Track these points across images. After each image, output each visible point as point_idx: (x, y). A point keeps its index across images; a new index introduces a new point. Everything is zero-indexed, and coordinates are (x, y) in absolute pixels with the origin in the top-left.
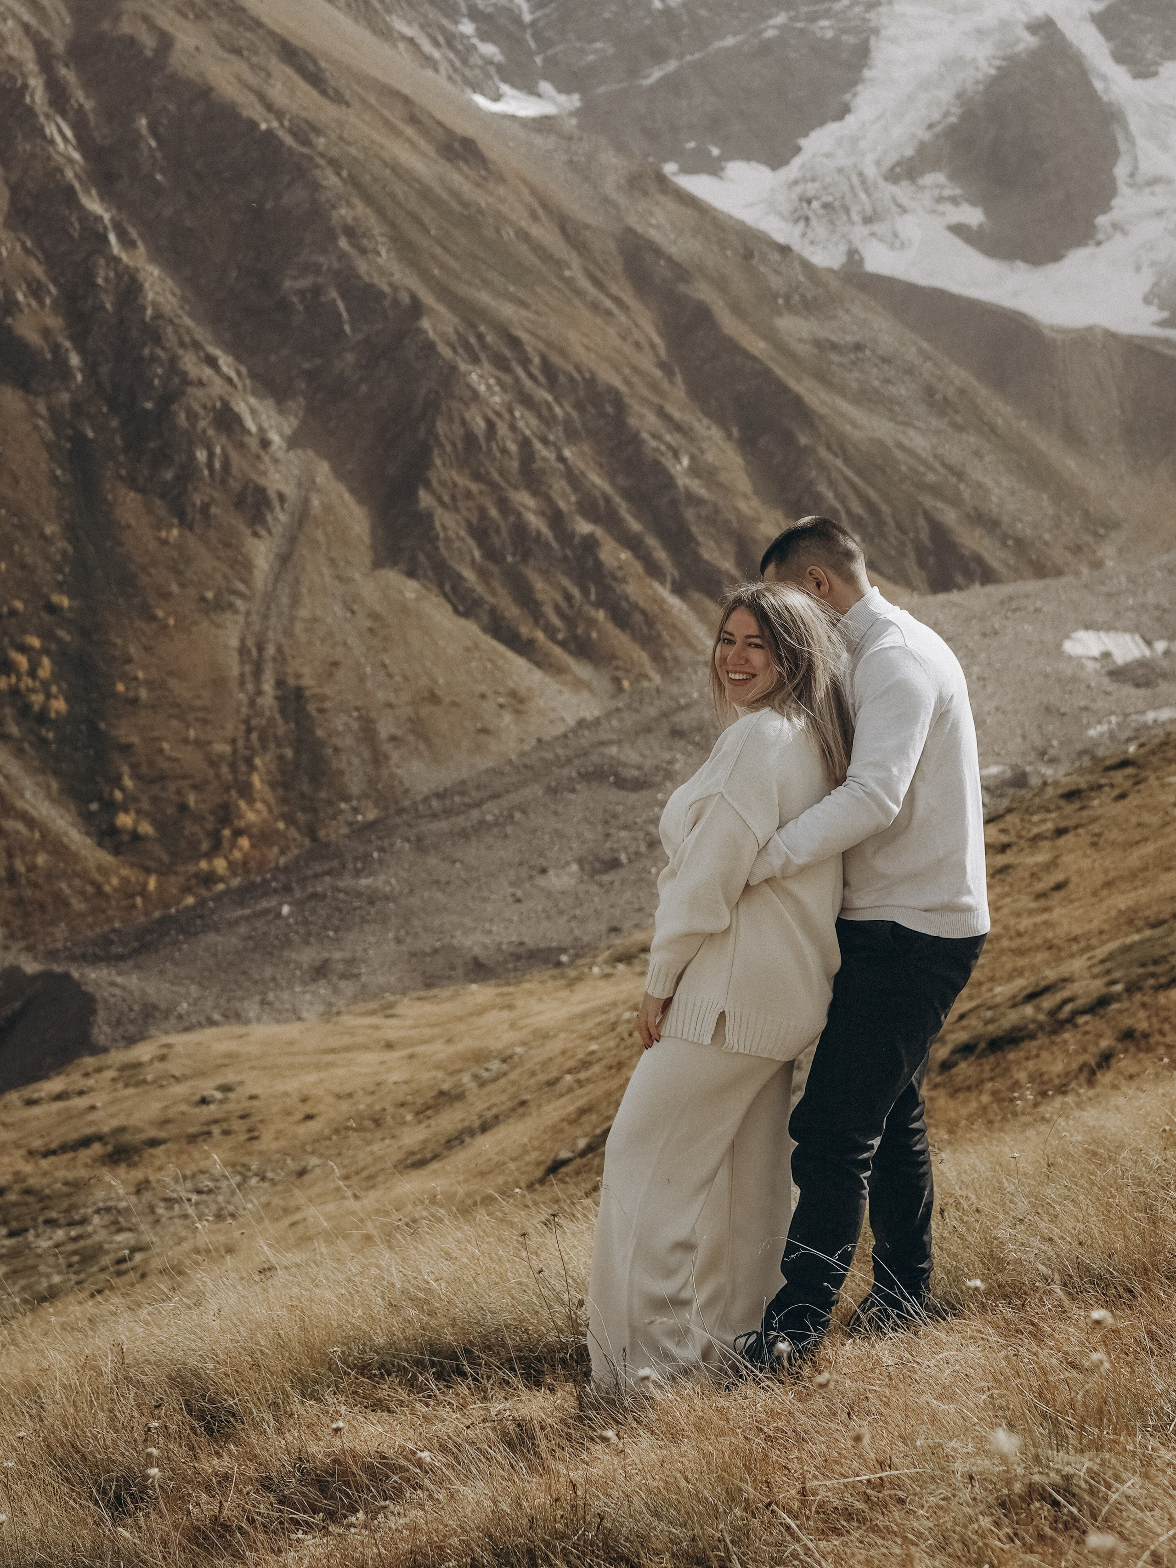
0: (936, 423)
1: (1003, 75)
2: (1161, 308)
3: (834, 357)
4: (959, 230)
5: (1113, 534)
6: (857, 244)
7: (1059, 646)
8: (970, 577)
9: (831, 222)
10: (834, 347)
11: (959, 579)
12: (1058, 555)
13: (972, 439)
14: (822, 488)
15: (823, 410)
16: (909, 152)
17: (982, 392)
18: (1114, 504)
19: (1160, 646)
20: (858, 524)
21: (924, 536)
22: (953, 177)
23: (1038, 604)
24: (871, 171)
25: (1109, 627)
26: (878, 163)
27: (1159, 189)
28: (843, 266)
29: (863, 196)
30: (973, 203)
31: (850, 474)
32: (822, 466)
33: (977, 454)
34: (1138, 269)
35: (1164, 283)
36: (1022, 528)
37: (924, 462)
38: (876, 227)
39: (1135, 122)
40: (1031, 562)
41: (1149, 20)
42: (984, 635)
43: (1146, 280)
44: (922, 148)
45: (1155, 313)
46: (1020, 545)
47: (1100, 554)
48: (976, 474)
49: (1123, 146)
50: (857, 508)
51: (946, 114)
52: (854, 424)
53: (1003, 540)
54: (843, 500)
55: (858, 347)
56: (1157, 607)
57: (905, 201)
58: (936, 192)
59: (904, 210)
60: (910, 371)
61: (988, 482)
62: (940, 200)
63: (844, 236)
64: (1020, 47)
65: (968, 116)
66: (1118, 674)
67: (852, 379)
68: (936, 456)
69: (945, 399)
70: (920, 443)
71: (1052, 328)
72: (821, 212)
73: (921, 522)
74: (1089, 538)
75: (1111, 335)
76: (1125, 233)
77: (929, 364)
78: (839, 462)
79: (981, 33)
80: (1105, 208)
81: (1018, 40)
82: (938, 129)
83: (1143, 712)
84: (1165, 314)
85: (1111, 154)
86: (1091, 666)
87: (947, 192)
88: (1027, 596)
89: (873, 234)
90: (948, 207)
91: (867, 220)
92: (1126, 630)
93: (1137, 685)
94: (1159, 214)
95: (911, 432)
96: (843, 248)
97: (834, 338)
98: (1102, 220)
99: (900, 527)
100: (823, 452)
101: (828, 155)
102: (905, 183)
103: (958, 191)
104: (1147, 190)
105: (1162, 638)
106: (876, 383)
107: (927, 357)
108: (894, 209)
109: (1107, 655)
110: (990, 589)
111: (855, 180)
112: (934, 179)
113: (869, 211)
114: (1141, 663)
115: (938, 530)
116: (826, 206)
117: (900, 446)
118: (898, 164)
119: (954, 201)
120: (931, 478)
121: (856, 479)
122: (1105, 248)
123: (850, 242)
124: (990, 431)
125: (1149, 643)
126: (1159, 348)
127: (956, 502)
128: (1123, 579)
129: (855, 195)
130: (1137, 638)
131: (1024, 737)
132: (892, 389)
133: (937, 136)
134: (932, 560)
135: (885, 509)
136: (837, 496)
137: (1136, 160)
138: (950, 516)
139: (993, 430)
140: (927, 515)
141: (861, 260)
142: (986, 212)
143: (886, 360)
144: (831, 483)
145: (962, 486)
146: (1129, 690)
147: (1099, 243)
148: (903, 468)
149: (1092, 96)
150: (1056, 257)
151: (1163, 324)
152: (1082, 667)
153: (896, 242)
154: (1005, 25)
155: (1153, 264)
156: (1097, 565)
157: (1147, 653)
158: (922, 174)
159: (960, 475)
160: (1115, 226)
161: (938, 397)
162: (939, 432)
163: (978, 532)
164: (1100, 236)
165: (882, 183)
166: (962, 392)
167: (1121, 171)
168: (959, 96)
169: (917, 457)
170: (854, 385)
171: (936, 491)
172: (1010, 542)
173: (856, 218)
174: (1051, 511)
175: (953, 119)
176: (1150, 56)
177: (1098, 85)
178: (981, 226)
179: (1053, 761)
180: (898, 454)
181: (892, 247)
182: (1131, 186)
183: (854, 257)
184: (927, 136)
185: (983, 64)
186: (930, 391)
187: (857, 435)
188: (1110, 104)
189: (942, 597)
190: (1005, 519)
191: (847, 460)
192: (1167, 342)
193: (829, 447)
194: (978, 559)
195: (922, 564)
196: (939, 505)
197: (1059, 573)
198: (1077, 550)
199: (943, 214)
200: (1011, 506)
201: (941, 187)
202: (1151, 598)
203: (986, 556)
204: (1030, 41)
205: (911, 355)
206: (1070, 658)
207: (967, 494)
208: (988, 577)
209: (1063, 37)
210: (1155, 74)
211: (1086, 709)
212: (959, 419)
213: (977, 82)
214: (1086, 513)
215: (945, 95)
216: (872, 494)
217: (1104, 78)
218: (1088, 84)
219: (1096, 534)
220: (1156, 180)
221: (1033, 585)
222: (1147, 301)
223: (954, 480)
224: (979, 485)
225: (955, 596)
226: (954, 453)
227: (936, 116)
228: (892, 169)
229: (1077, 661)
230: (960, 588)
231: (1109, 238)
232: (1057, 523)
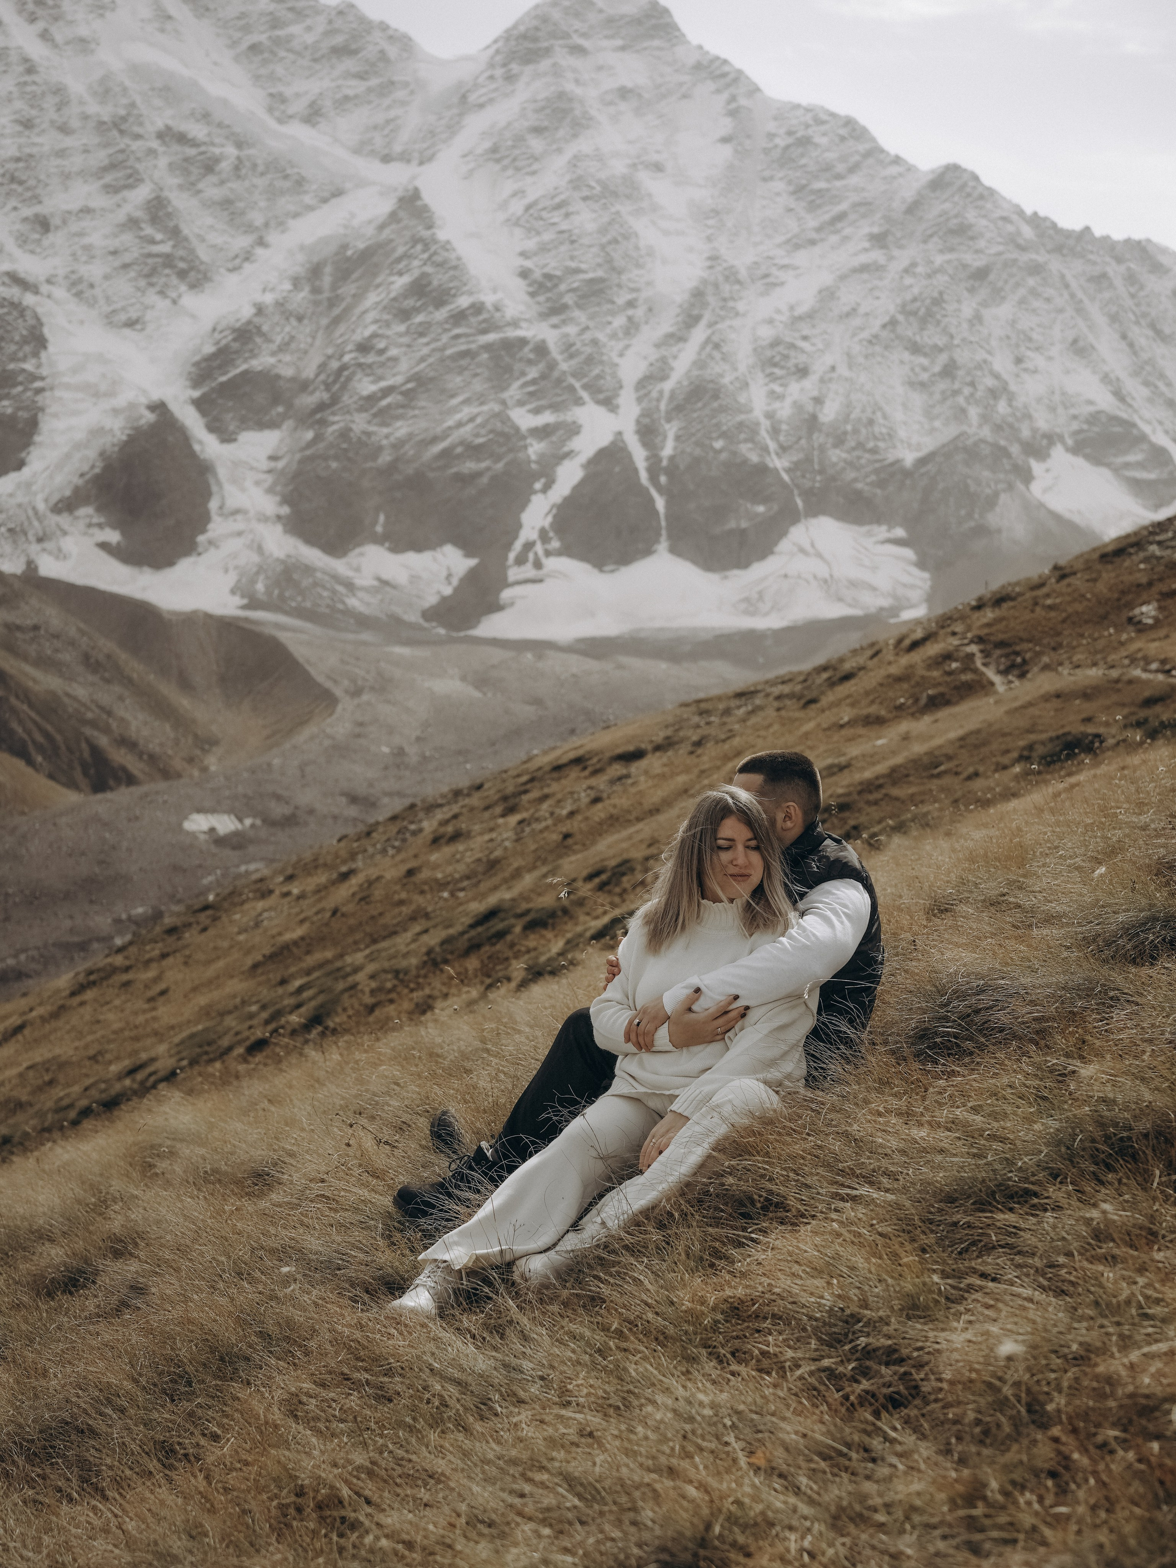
0: (91, 678)
1: (131, 440)
2: (243, 596)
3: (18, 635)
4: (104, 546)
5: (214, 749)
6: (33, 556)
7: (180, 825)
8: (118, 781)
9: (15, 542)
10: (18, 628)
11: (111, 782)
12: (178, 764)
13: (117, 689)
14: (14, 725)
15: (13, 672)
16: (68, 493)
17: (123, 656)
18: (214, 728)
19: (248, 822)
20: (40, 748)
21: (86, 754)
22: (99, 510)
23: (166, 797)
24: (41, 506)
25: (213, 811)
26: (46, 500)
27: (239, 517)
28: (24, 573)
29: (36, 523)
30: (114, 527)
31: (33, 715)
32: (14, 711)
33: (121, 698)
34: (226, 571)
35: (244, 580)
36: (154, 747)
37: (84, 705)
38: (48, 545)
39: (222, 472)
40: (160, 770)
41: (230, 404)
42: (130, 820)
43: (231, 579)
44: (77, 490)
45: (238, 601)
46: (152, 759)
47: (206, 762)
48: (121, 712)
49: (214, 488)
50: (39, 738)
51: (93, 467)
52: (34, 680)
53: (140, 755)
54: (29, 733)
55: (36, 628)
56: (245, 796)
57: (66, 527)
58: (87, 521)
59: (65, 533)
60: (72, 643)
61: (127, 716)
62: (90, 525)
63: (23, 551)
64: (143, 422)
65: (108, 468)
66: (220, 841)
67: (32, 649)
68: (92, 701)
69: (97, 662)
70: (81, 692)
71: (169, 612)
72: (7, 535)
73: (84, 745)
74: (198, 752)
75: (208, 616)
76: (217, 547)
77: (85, 639)
78: (25, 707)
79: (116, 411)
80: (203, 531)
81: (141, 417)
82: (87, 477)
83: (238, 866)
84: (245, 601)
85: (207, 494)
86: (202, 837)
87: (95, 520)
88: (157, 793)
89: (44, 550)
90: (95, 531)
91: (40, 540)
92: (225, 812)
93: (234, 848)
94: (240, 534)
95: (75, 685)
96: (23, 560)
97: (18, 622)
98: (201, 539)
99: (70, 750)
100: (13, 700)
101: (11, 495)
102: (65, 515)
103: (102, 520)
104: (231, 518)
105: (248, 816)
106: (49, 652)
107: (82, 632)
108: (58, 533)
109: (212, 830)
110: (133, 789)
111: (30, 513)
112: (86, 511)
113: (41, 534)
114: (236, 834)
115: (95, 751)
116: (10, 530)
117: (68, 695)
118: (60, 501)
119: (100, 526)
120: (89, 715)
121: (37, 718)
122: (204, 557)
123: (28, 556)
124: (128, 682)
125: (240, 820)
126: (242, 624)
127: (107, 730)
128: (222, 779)
129: (30, 523)
130: (233, 817)
131: (160, 887)
132: (60, 656)
133: (87, 482)
134: (92, 771)
135: (58, 738)
136: (25, 730)
137: (223, 498)
138: (103, 741)
139: (130, 681)
140: (87, 741)
141: (36, 569)
142: (123, 533)
143: (56, 636)
144: (20, 722)
145: (111, 721)
146: (227, 852)
147: (199, 554)
148: (70, 710)
149: (193, 455)
150: (170, 563)
151: (244, 607)
152: (196, 838)
153: (60, 555)
154: (132, 406)
155: (236, 568)
156: (204, 769)
157: (239, 826)
158: (77, 507)
159: (109, 713)
160: (210, 543)
161: (92, 660)
162: (93, 684)
163: (123, 751)
164: (200, 549)
165: (49, 514)
166: (108, 657)
167: (213, 505)
168: (102, 454)
169: (79, 701)
170: (34, 654)
171: (93, 724)
172: (145, 757)
173: (31, 537)
174: (172, 735)
175: (97, 470)
176: (231, 428)
177: (197, 447)
178: (118, 543)
179: (179, 901)
180: (66, 700)
181: (57, 558)
182: (221, 515)
183: (31, 566)
184: (80, 482)
185: (118, 433)
186: (86, 657)
187: (37, 688)
188: (205, 460)
189: (100, 796)
190: (141, 742)
191: (31, 705)
192: (246, 620)
193: (17, 697)
194: (124, 769)
195: (85, 774)
196: (96, 733)
197: (179, 776)
198: (191, 760)
199: (92, 535)
200: (145, 732)
201: (91, 517)
202: (240, 789)
203: (130, 767)
204: (150, 417)
205: (72, 632)
206: (188, 833)
207: (114, 725)
208: (131, 780)
209: (172, 415)
210: (235, 440)
211: (200, 866)
212: (107, 675)
213: (114, 445)
214: (196, 736)
215: (92, 453)
216: (49, 728)
217: (200, 442)
218: (189, 447)
219: (203, 749)
220: (237, 512)
221: (162, 785)
222: (233, 592)
223: (105, 716)
224: (122, 720)
225: (109, 795)
226: (105, 697)
227: (85, 468)
228: (56, 504)
229: (193, 835)
230: (112, 789)
231: (206, 550)
232: (177, 742)
